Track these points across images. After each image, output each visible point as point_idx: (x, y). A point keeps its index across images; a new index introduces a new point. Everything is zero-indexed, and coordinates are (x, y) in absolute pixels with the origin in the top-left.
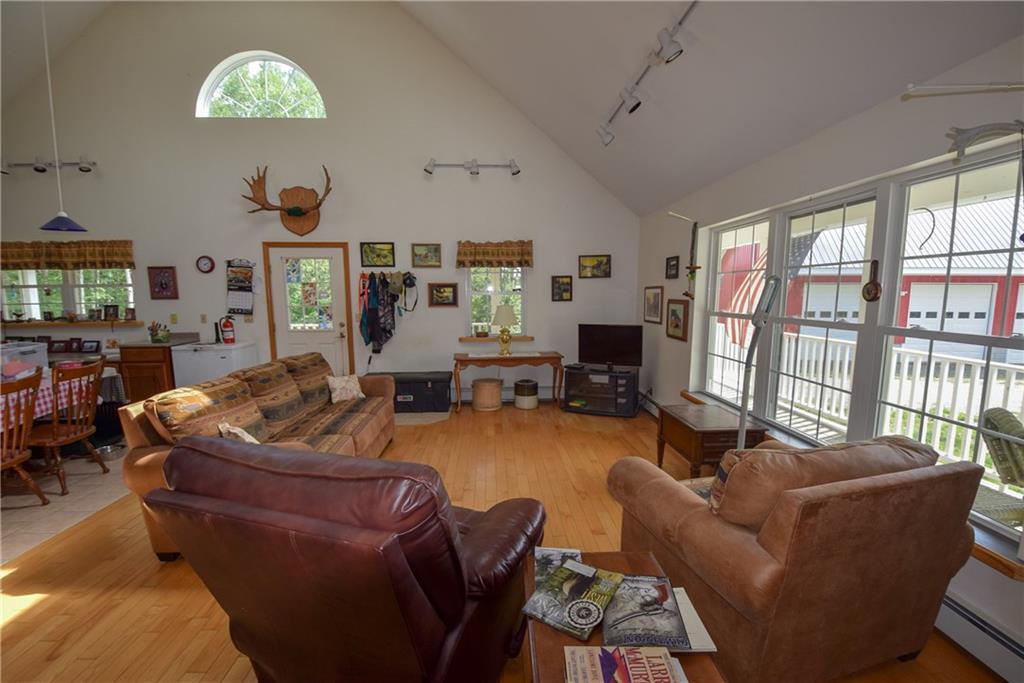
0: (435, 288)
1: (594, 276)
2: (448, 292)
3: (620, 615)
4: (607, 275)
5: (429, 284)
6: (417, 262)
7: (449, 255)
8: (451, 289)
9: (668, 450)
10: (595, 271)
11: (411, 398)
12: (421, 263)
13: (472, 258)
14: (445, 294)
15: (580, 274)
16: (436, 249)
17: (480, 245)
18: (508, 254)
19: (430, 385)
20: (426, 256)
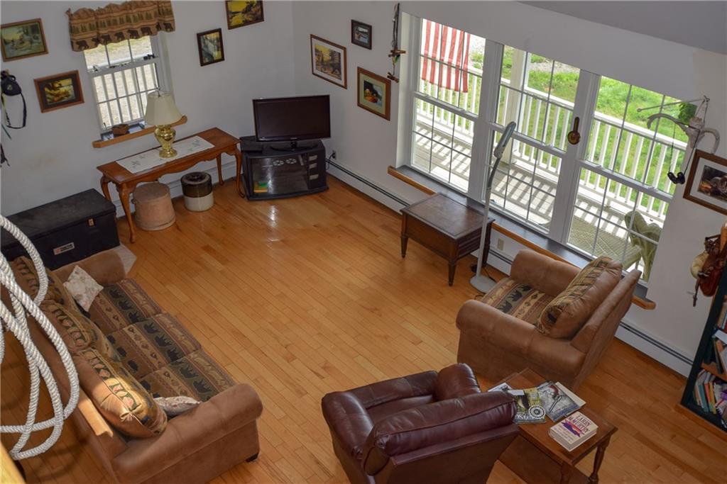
0: (44, 85)
1: (246, 23)
2: (66, 87)
3: (549, 406)
4: (259, 18)
5: (35, 81)
6: (10, 53)
7: (56, 33)
8: (69, 81)
9: (411, 244)
10: (245, 15)
11: (71, 246)
12: (16, 53)
13: (94, 34)
14: (62, 90)
15: (229, 23)
16: (34, 29)
17: (100, 11)
18: (141, 18)
19: (91, 222)
20: (22, 41)
